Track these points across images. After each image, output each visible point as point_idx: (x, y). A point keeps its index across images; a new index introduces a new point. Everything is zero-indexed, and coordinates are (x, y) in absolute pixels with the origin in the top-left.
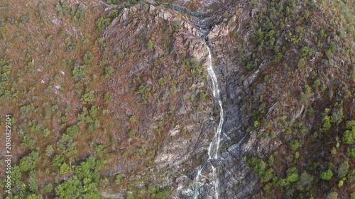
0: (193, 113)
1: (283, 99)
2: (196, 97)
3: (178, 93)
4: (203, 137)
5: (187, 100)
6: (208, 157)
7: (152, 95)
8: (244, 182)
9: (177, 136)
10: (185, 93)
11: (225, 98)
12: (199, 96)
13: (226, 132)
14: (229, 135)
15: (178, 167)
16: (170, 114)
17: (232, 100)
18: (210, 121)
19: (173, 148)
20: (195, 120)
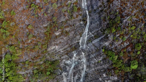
0: (69, 20)
1: (133, 14)
2: (71, 9)
3: (58, 7)
4: (76, 35)
5: (65, 11)
6: (79, 46)
7: (40, 10)
8: (102, 62)
9: (60, 36)
10: (63, 7)
11: (90, 9)
12: (73, 9)
13: (91, 32)
14: (93, 34)
15: (62, 51)
16: (54, 22)
17: (95, 10)
18: (81, 24)
19: (58, 42)
20: (71, 24)
